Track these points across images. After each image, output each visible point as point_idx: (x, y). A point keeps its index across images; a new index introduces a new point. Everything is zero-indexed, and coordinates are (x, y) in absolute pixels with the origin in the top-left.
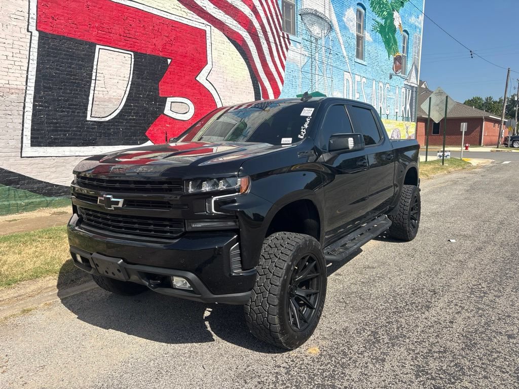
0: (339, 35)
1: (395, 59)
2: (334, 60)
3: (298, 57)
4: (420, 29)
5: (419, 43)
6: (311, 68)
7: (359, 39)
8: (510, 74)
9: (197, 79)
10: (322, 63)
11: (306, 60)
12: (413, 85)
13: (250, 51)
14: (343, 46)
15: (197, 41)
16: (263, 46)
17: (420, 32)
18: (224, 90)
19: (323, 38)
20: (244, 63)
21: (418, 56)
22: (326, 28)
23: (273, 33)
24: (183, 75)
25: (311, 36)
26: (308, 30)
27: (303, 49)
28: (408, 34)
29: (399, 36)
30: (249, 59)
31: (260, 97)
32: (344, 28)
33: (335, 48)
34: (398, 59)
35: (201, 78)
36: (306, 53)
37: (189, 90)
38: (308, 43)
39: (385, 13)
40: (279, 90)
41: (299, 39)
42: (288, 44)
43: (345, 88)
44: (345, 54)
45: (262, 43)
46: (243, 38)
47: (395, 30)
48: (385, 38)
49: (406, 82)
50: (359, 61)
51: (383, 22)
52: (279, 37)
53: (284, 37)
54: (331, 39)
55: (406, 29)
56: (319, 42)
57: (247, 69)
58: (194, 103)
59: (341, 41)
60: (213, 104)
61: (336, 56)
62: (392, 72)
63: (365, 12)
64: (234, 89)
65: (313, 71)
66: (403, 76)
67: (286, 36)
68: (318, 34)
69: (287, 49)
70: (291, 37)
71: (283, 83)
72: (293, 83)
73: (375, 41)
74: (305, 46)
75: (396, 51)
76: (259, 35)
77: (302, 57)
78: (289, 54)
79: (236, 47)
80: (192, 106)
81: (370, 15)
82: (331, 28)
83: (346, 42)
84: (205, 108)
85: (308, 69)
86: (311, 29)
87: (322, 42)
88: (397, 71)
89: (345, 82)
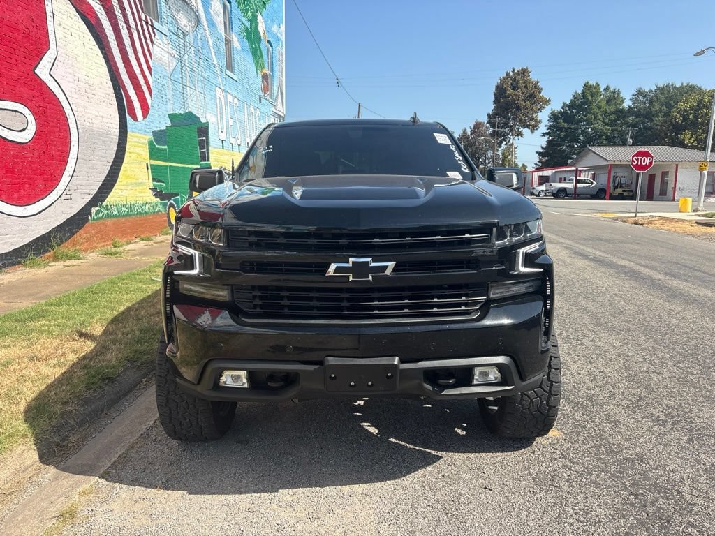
0: (208, 32)
1: (263, 77)
2: (205, 68)
3: (166, 57)
4: (282, 42)
5: (282, 60)
6: (180, 76)
7: (228, 43)
8: (361, 110)
9: (36, 71)
10: (192, 70)
11: (175, 64)
12: (280, 113)
13: (106, 35)
14: (212, 50)
15: (32, 5)
16: (122, 32)
17: (282, 46)
18: (76, 96)
19: (191, 34)
20: (100, 54)
21: (282, 77)
22: (193, 20)
23: (133, 13)
24: (14, 62)
25: (178, 28)
26: (174, 17)
27: (170, 45)
28: (272, 46)
29: (264, 46)
30: (106, 49)
31: (125, 112)
32: (212, 24)
33: (205, 51)
34: (265, 77)
35: (42, 71)
36: (174, 52)
37: (24, 90)
38: (174, 37)
39: (250, 13)
40: (147, 103)
41: (164, 29)
42: (152, 35)
43: (219, 110)
44: (215, 62)
45: (121, 27)
46: (96, 14)
47: (260, 39)
48: (252, 47)
49: (273, 109)
50: (229, 73)
51: (248, 24)
52: (141, 20)
53: (147, 23)
54: (199, 37)
55: (270, 40)
56: (187, 37)
57: (105, 65)
58: (35, 114)
59: (211, 43)
60: (62, 118)
61: (206, 63)
62: (261, 94)
63: (231, 7)
64: (90, 95)
65: (184, 81)
66: (270, 100)
67: (150, 23)
68: (185, 26)
69: (152, 42)
70: (156, 24)
71: (151, 95)
72: (163, 96)
73: (243, 50)
74: (171, 42)
75: (263, 68)
76: (117, 13)
77: (171, 58)
78: (155, 50)
79: (87, 27)
80: (31, 118)
81: (236, 12)
82: (198, 20)
83: (216, 45)
84: (51, 124)
85: (177, 76)
86: (177, 18)
87: (190, 38)
88: (265, 93)
89: (218, 100)
